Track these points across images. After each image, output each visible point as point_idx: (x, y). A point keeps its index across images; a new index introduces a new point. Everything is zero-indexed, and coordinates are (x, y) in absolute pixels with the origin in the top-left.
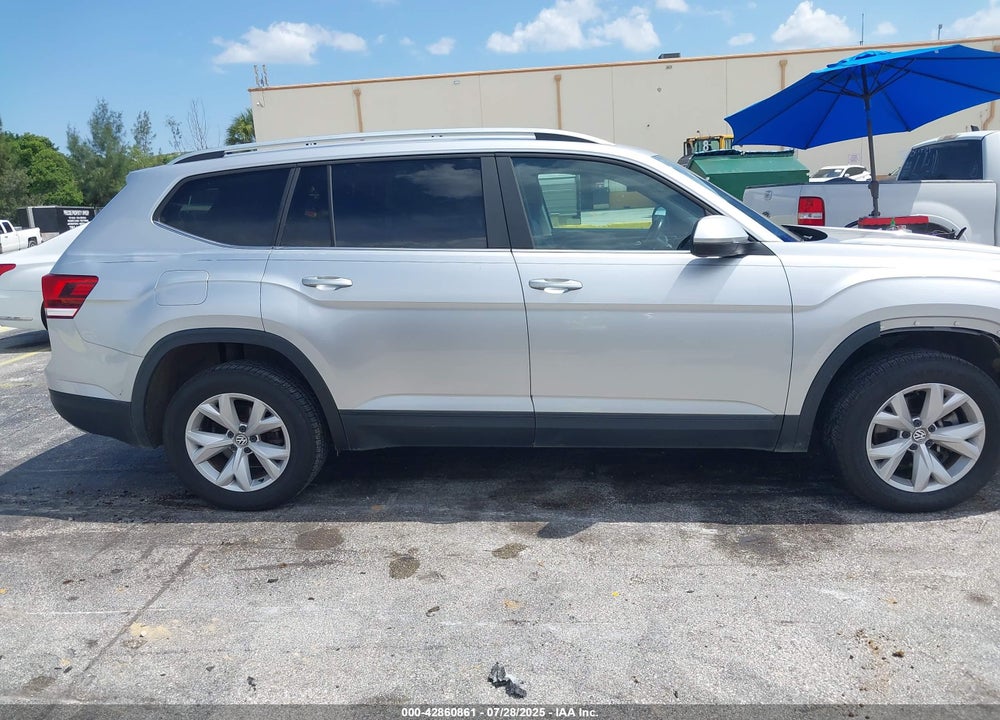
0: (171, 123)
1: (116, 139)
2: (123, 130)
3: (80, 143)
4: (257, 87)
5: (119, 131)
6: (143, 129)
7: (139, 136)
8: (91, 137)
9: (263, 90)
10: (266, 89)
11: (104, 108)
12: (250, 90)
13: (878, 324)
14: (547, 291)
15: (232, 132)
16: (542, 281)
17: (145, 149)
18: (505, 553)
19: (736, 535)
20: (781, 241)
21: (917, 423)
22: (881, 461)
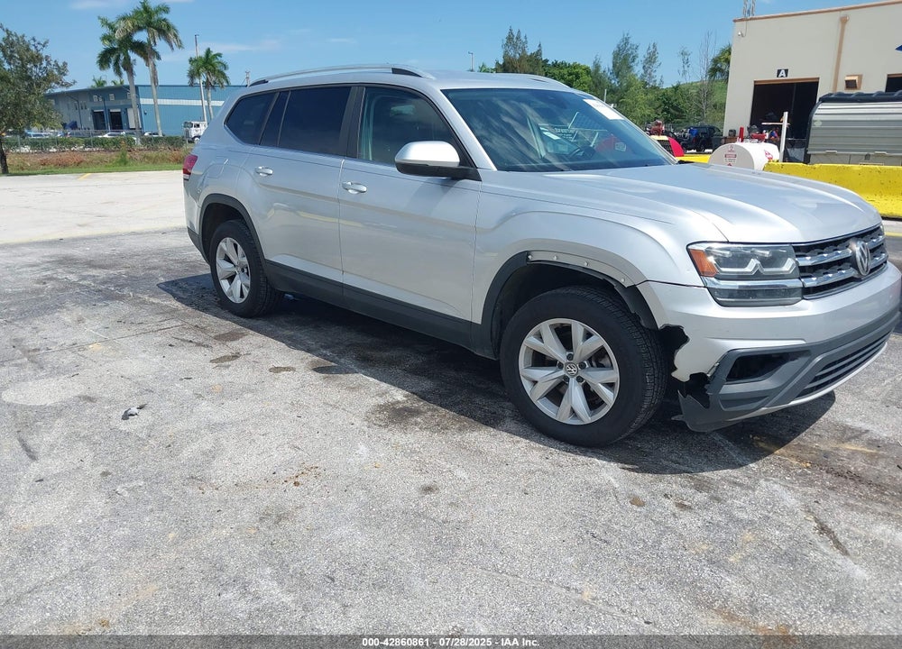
1: (629, 68)
2: (636, 61)
3: (601, 71)
4: (742, 16)
5: (633, 61)
6: (651, 59)
7: (647, 66)
8: (611, 67)
9: (747, 20)
10: (751, 19)
11: (627, 39)
12: (735, 21)
13: (528, 253)
14: (350, 191)
15: (716, 61)
16: (349, 183)
17: (651, 77)
18: (277, 370)
19: (408, 405)
20: (495, 169)
21: (570, 357)
22: (535, 382)
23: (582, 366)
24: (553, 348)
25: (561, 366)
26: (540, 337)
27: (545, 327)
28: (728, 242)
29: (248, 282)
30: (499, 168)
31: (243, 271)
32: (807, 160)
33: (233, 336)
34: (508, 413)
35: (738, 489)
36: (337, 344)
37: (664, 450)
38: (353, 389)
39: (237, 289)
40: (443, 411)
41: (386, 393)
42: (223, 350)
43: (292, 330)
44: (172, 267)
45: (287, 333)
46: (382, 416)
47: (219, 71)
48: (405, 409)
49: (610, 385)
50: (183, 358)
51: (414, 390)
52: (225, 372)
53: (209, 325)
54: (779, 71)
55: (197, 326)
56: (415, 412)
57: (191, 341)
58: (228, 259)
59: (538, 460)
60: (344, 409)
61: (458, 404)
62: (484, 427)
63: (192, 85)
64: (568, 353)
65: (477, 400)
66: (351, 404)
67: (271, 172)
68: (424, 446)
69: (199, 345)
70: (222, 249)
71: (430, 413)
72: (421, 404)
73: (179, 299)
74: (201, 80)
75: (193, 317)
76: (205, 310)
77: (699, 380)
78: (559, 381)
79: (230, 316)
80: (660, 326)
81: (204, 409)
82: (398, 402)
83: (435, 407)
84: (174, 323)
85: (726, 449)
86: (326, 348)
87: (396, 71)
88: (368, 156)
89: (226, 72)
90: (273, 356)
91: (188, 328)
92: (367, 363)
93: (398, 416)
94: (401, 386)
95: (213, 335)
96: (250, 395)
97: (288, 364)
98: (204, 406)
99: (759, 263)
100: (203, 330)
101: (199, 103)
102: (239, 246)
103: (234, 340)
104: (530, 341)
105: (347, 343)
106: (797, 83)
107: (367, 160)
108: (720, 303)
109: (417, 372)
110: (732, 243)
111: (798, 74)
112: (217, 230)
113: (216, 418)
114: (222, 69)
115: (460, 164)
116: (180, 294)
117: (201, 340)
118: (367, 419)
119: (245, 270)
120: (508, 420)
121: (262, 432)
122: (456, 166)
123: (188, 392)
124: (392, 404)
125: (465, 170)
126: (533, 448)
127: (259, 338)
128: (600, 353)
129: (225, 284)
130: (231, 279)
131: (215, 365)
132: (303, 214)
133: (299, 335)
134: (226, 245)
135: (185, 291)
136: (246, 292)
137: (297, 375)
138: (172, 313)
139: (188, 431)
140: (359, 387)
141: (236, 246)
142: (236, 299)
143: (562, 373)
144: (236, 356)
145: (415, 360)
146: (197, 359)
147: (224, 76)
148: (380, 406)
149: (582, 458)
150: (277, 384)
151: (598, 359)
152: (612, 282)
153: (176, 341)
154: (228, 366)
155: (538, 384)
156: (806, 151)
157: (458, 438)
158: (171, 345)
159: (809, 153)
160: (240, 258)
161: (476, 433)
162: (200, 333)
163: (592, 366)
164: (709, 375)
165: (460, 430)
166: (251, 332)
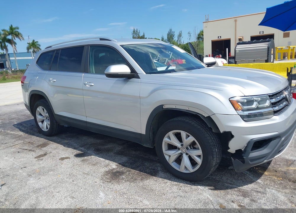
0: (189, 33)
1: (173, 39)
3: (164, 40)
4: (205, 21)
5: (174, 36)
6: (180, 35)
7: (179, 37)
8: (167, 39)
9: (207, 22)
10: (208, 22)
11: (171, 30)
12: (203, 23)
13: (162, 106)
14: (87, 85)
15: (199, 35)
16: (87, 83)
17: (180, 41)
18: (62, 159)
19: (118, 170)
20: (145, 74)
21: (182, 145)
22: (170, 156)
23: (187, 149)
24: (175, 142)
25: (179, 149)
26: (169, 138)
27: (171, 134)
28: (245, 96)
29: (49, 123)
30: (147, 73)
31: (47, 118)
32: (236, 63)
33: (44, 145)
34: (159, 168)
35: (259, 194)
36: (86, 144)
37: (224, 178)
38: (94, 165)
39: (45, 126)
40: (133, 171)
41: (108, 165)
42: (40, 152)
43: (67, 140)
44: (20, 118)
45: (66, 141)
46: (108, 177)
47: (37, 47)
48: (117, 172)
49: (199, 156)
50: (23, 158)
51: (120, 162)
52: (41, 162)
53: (35, 141)
54: (218, 37)
55: (29, 142)
56: (122, 173)
57: (27, 150)
58: (41, 115)
59: (177, 191)
60: (92, 175)
61: (138, 167)
62: (151, 177)
63: (28, 52)
64: (181, 144)
65: (146, 164)
66: (94, 172)
67: (55, 80)
68: (128, 190)
69: (30, 150)
70: (38, 111)
71: (128, 173)
72: (123, 169)
73: (23, 131)
74: (31, 50)
75: (28, 138)
76: (33, 135)
77: (239, 152)
78: (179, 155)
79: (43, 136)
80: (222, 131)
81: (31, 182)
82: (114, 169)
83: (130, 169)
84: (20, 142)
85: (247, 175)
86: (82, 146)
87: (101, 39)
88: (93, 71)
89: (40, 47)
90: (60, 153)
91: (26, 144)
92: (99, 152)
93: (115, 176)
94: (114, 161)
95: (36, 146)
96: (52, 172)
97: (67, 156)
98: (32, 181)
99: (257, 103)
100: (32, 143)
101: (31, 58)
102: (45, 109)
103: (45, 147)
104: (166, 139)
105: (90, 144)
106: (224, 40)
107: (93, 73)
108: (245, 121)
109: (120, 153)
110: (246, 96)
111: (224, 37)
112: (36, 104)
113: (37, 186)
114: (39, 46)
115: (131, 72)
116: (23, 129)
117: (31, 148)
118: (102, 179)
119: (48, 118)
120: (160, 172)
121: (58, 190)
122: (129, 73)
123: (25, 174)
124: (112, 170)
125: (133, 75)
126: (173, 185)
127: (55, 145)
128: (193, 143)
129: (40, 124)
130: (43, 122)
131: (37, 159)
132: (69, 95)
133: (71, 142)
134: (40, 109)
135: (25, 127)
136: (49, 127)
137: (71, 160)
138: (19, 137)
139: (24, 194)
140: (97, 163)
141: (43, 109)
142: (45, 129)
143: (180, 152)
144: (45, 155)
145: (119, 148)
146: (29, 157)
147: (40, 49)
148: (106, 172)
149: (194, 187)
150: (63, 166)
151: (193, 145)
152: (200, 116)
153: (20, 150)
154: (42, 159)
155: (171, 157)
156: (235, 60)
157: (141, 184)
158: (18, 152)
159: (236, 61)
160: (45, 114)
161: (148, 181)
162: (31, 145)
163: (191, 148)
164: (243, 150)
165: (142, 180)
166: (52, 142)
